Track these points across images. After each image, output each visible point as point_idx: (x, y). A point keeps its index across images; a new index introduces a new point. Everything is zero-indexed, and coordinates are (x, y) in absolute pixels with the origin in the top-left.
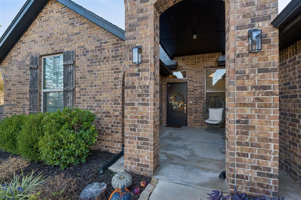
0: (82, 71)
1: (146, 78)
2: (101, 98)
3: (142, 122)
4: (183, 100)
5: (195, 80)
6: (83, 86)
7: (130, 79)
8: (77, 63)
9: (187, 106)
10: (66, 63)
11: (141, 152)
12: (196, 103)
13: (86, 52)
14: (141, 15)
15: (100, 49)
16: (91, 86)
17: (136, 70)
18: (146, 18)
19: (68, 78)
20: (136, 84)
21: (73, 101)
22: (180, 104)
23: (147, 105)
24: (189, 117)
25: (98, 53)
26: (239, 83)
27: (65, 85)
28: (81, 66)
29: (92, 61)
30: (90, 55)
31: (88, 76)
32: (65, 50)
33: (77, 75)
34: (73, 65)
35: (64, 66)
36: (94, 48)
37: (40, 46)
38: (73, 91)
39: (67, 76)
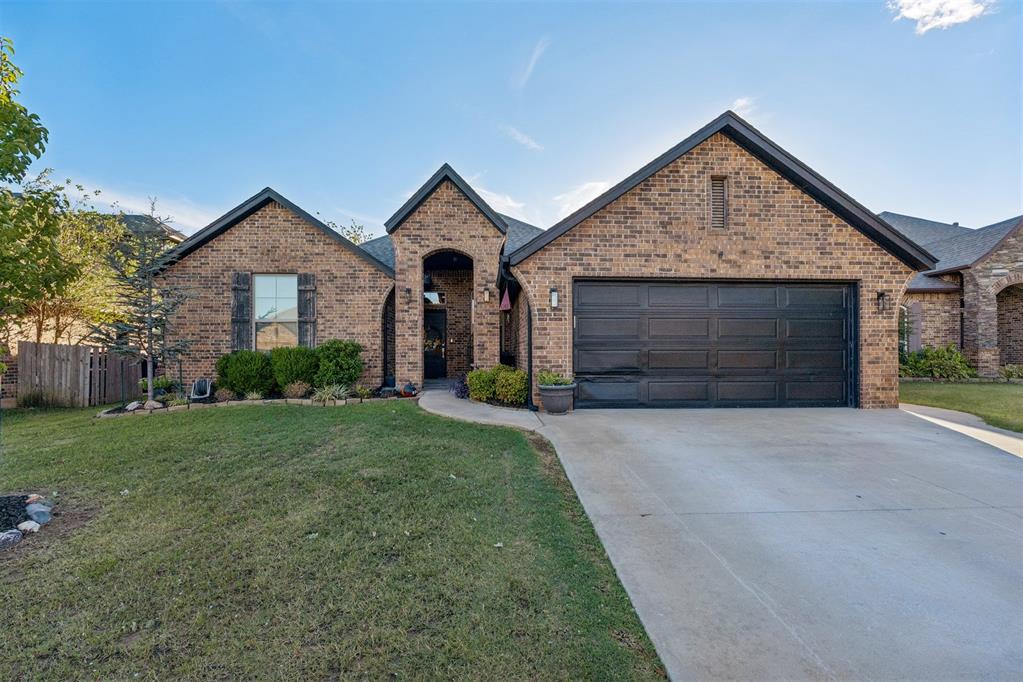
0: (328, 298)
1: (415, 315)
2: (355, 331)
3: (412, 350)
4: (440, 338)
5: (458, 307)
6: (328, 317)
7: (401, 314)
8: (321, 290)
9: (445, 347)
10: (303, 288)
11: (411, 374)
12: (459, 341)
13: (333, 278)
14: (410, 263)
15: (354, 277)
16: (341, 317)
17: (406, 307)
18: (415, 267)
19: (306, 306)
20: (407, 319)
21: (314, 334)
22: (436, 344)
23: (416, 335)
24: (448, 363)
25: (350, 281)
26: (479, 320)
27: (300, 314)
28: (327, 293)
29: (342, 289)
30: (339, 282)
31: (337, 306)
32: (300, 271)
33: (320, 303)
34: (314, 291)
35: (300, 291)
36: (344, 274)
37: (252, 260)
38: (314, 323)
39: (305, 304)
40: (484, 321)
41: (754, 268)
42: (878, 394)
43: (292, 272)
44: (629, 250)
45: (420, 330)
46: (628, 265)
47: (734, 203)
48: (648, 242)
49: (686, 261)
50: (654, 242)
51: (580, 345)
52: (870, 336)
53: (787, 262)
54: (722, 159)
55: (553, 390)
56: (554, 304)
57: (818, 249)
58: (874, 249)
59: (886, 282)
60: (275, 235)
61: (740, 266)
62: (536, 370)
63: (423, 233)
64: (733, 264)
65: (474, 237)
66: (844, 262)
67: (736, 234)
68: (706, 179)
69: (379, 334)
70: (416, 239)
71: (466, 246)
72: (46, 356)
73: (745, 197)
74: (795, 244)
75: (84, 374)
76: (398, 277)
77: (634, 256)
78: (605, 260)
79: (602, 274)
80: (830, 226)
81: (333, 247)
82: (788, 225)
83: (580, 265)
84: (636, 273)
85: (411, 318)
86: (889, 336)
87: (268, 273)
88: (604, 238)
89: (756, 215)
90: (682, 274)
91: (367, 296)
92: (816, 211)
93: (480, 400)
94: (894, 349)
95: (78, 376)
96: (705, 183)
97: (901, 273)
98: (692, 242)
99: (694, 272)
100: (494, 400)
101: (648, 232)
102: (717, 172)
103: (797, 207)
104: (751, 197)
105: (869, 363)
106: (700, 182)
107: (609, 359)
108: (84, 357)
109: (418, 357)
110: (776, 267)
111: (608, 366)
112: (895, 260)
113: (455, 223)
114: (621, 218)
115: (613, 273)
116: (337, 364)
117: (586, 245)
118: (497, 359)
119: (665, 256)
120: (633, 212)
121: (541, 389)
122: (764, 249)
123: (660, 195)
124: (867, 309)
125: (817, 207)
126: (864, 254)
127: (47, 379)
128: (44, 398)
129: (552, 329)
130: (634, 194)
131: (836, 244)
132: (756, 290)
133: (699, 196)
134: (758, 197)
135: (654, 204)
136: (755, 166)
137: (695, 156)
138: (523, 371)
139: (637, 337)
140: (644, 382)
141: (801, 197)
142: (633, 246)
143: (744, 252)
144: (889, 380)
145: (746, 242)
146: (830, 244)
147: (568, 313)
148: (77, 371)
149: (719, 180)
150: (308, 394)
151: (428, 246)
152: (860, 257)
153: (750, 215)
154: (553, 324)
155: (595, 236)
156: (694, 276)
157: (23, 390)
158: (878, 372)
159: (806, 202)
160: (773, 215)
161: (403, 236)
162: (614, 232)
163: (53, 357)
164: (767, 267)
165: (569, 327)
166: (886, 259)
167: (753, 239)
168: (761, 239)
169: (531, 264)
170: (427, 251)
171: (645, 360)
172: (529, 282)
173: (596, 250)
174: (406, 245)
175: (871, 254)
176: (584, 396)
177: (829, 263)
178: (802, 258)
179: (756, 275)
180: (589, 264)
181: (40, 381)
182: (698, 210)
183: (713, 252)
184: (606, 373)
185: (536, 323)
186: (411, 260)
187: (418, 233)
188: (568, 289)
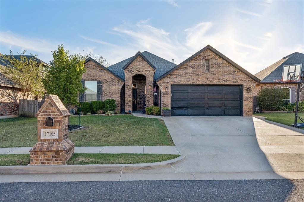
0: (105, 87)
2: (113, 96)
3: (129, 102)
4: (135, 98)
5: (140, 89)
6: (105, 92)
7: (126, 92)
8: (103, 85)
9: (136, 101)
10: (99, 84)
11: (129, 108)
12: (141, 100)
13: (107, 82)
14: (129, 78)
15: (113, 81)
16: (109, 93)
17: (128, 90)
21: (102, 97)
23: (130, 98)
24: (137, 106)
25: (112, 83)
26: (147, 93)
27: (98, 92)
28: (105, 86)
29: (109, 85)
30: (108, 83)
31: (108, 89)
32: (98, 80)
33: (103, 89)
34: (102, 85)
35: (98, 85)
36: (110, 80)
37: (84, 77)
38: (102, 94)
39: (99, 89)
40: (149, 94)
41: (216, 82)
42: (247, 113)
43: (95, 80)
44: (185, 78)
45: (131, 96)
46: (184, 81)
47: (211, 66)
48: (189, 76)
49: (199, 80)
50: (191, 76)
51: (173, 100)
52: (245, 98)
53: (224, 80)
54: (208, 55)
55: (166, 111)
56: (166, 91)
57: (232, 77)
58: (247, 77)
59: (250, 85)
60: (91, 70)
61: (212, 82)
62: (162, 107)
63: (132, 70)
64: (211, 81)
65: (147, 71)
66: (239, 80)
67: (211, 74)
68: (204, 60)
69: (120, 97)
70: (130, 71)
71: (144, 73)
72: (26, 103)
73: (214, 64)
74: (226, 76)
75: (36, 108)
76: (126, 82)
77: (186, 79)
78: (179, 80)
79: (178, 83)
80: (235, 71)
81: (107, 73)
82: (225, 71)
83: (173, 81)
84: (186, 83)
85: (129, 93)
86: (250, 99)
87: (89, 80)
88: (179, 75)
89: (217, 69)
90: (197, 83)
91: (116, 87)
92: (231, 68)
93: (148, 114)
94: (251, 102)
95: (35, 109)
96: (204, 61)
97: (253, 83)
98: (200, 76)
99: (201, 83)
100: (152, 114)
101: (189, 73)
102: (207, 58)
103: (227, 67)
104: (215, 64)
105: (245, 105)
106: (203, 61)
107: (180, 104)
108: (37, 104)
109: (131, 104)
110: (221, 82)
111: (180, 106)
112: (252, 80)
113: (142, 67)
114: (183, 70)
115: (181, 83)
116: (110, 105)
117: (174, 77)
118: (153, 104)
119: (194, 79)
120: (186, 68)
121: (163, 111)
122: (218, 77)
123: (192, 64)
124: (245, 92)
125: (232, 67)
126: (244, 78)
127: (26, 109)
128: (26, 115)
129: (166, 97)
130: (186, 64)
131: (237, 76)
132: (217, 87)
133: (202, 64)
134: (217, 64)
135: (191, 66)
136: (216, 57)
137: (201, 55)
138: (159, 107)
139: (187, 99)
140: (189, 110)
141: (228, 64)
142: (186, 77)
143: (213, 78)
144: (250, 109)
145: (214, 76)
146: (235, 76)
147: (170, 93)
148: (34, 107)
149: (207, 60)
150: (104, 113)
151: (134, 73)
152: (243, 79)
153: (215, 69)
154: (166, 96)
155: (177, 74)
156: (201, 84)
157: (20, 113)
158: (247, 107)
159: (229, 66)
160: (221, 69)
161: (127, 70)
162: (181, 73)
163: (28, 103)
164: (219, 82)
165: (170, 96)
166: (250, 79)
167: (216, 75)
168: (218, 75)
169: (161, 81)
170: (133, 75)
171: (189, 104)
172: (160, 86)
173: (177, 78)
174: (128, 73)
175: (246, 78)
176: (174, 113)
177: (235, 81)
178: (228, 79)
179: (216, 84)
180: (175, 81)
181: (25, 110)
182: (202, 68)
183: (206, 78)
184: (179, 107)
185: (162, 95)
186: (129, 77)
187: (131, 70)
188: (170, 88)
